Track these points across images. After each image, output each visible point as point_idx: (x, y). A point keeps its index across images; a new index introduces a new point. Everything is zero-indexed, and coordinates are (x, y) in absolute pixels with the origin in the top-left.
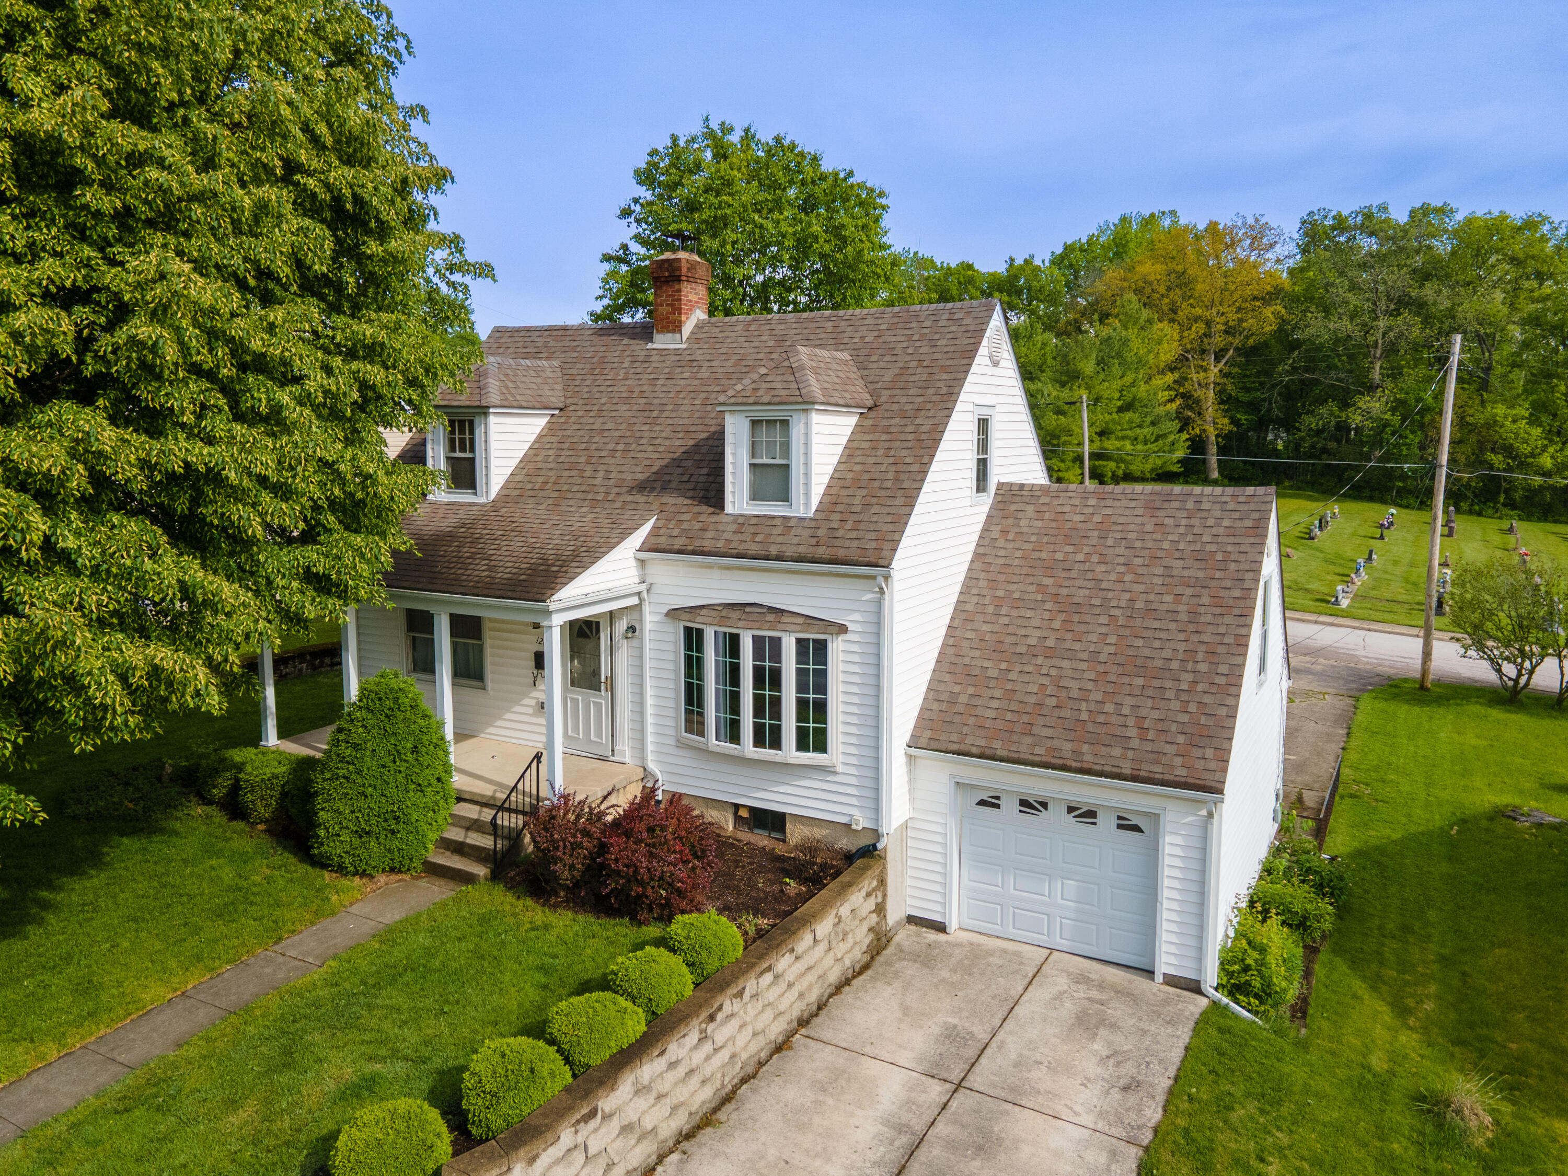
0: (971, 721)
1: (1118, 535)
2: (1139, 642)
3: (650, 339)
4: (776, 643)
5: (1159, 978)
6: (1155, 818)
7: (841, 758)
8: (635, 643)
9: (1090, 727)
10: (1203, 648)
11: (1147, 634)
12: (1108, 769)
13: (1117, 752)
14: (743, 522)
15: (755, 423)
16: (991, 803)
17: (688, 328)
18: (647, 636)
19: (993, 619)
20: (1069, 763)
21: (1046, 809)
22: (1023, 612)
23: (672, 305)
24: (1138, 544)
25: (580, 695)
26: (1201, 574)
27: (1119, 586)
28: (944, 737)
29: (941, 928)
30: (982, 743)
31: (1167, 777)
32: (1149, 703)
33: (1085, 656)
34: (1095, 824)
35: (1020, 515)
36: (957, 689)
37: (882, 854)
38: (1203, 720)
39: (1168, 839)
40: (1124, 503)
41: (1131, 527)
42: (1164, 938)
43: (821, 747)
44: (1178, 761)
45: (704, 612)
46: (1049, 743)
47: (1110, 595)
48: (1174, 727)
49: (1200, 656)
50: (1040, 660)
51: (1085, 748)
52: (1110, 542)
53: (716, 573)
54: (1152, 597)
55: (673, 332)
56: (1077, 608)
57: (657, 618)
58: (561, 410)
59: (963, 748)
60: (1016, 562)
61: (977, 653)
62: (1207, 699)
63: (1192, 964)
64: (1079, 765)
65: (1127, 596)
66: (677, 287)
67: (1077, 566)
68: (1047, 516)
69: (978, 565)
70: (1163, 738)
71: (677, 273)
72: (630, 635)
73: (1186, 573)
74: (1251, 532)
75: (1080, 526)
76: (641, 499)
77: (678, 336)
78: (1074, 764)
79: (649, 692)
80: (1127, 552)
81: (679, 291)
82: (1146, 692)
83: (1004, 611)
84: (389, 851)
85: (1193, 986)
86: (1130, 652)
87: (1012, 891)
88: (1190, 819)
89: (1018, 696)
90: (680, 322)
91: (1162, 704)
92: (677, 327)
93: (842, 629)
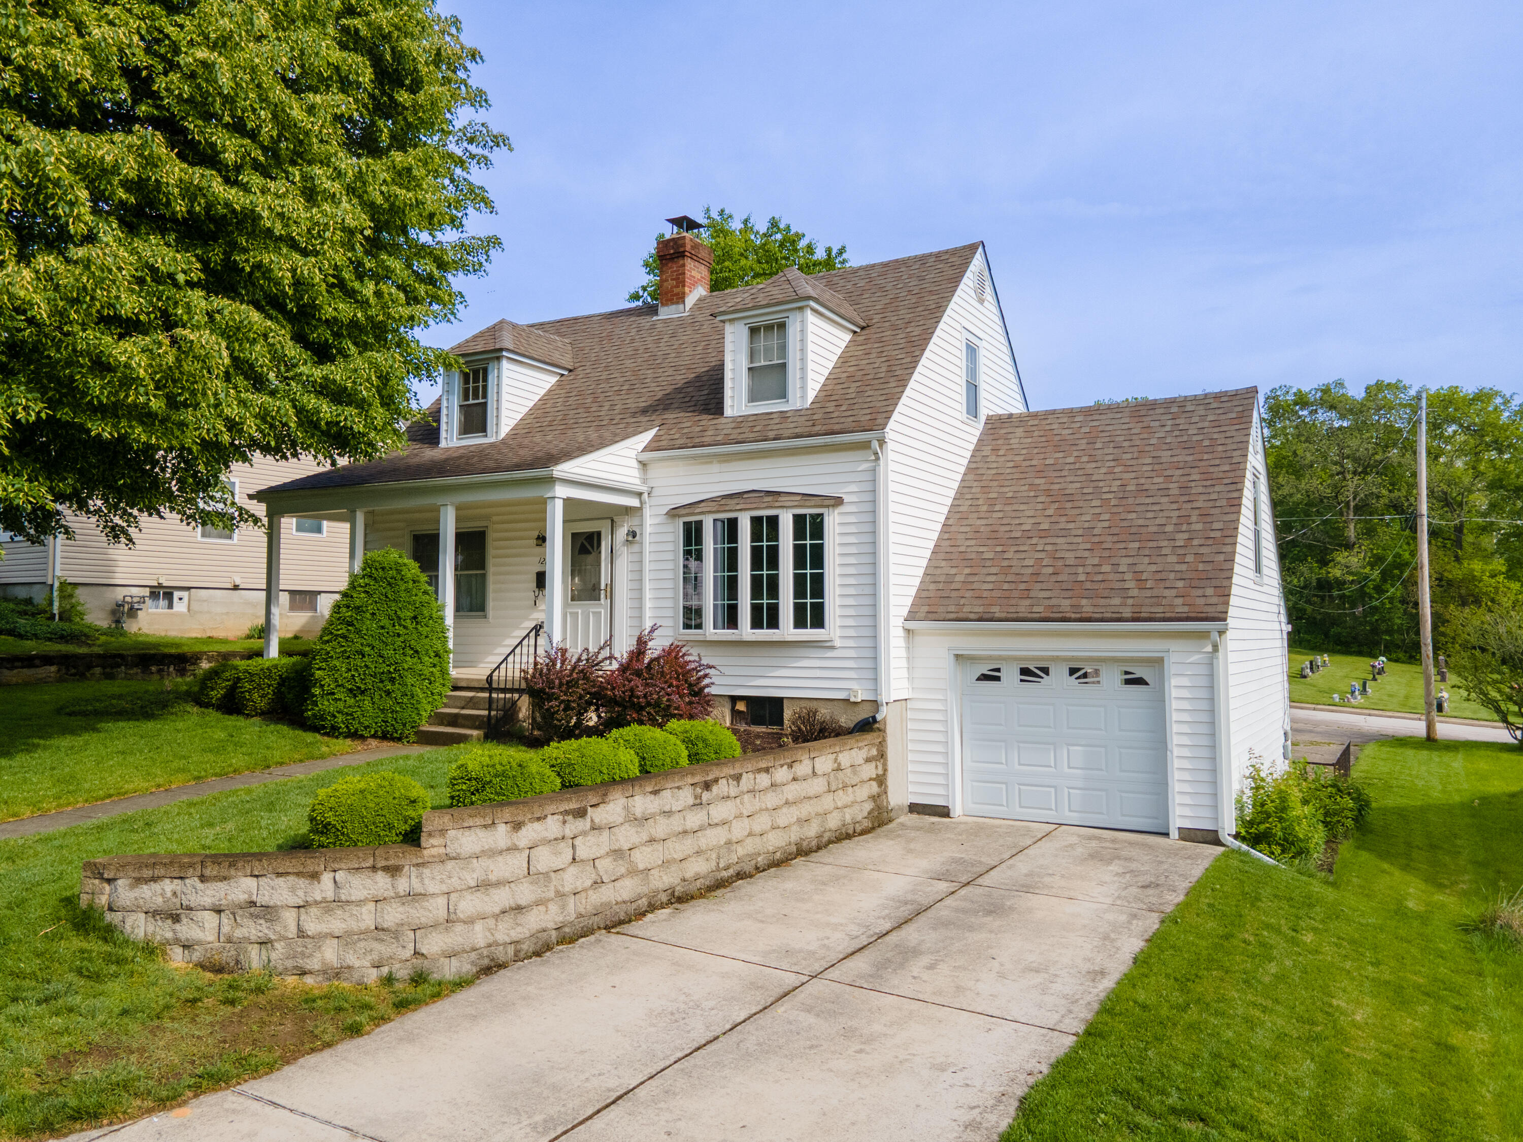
0: (969, 594)
1: (1107, 439)
2: (1134, 516)
3: (656, 314)
4: (773, 522)
5: (1175, 834)
6: (1158, 663)
7: (838, 632)
8: (635, 548)
9: (1088, 585)
10: (1197, 512)
11: (1138, 509)
12: (1109, 615)
13: (1117, 601)
14: (740, 421)
15: (754, 331)
16: (991, 677)
17: (691, 300)
18: (647, 539)
19: (988, 515)
20: (1068, 615)
21: (1047, 674)
22: (1015, 507)
23: (677, 279)
24: (1126, 444)
25: (580, 608)
26: (1190, 458)
27: (1111, 477)
28: (941, 609)
29: (943, 812)
30: (981, 609)
31: (1168, 615)
32: (1146, 560)
33: (1080, 532)
34: (1099, 682)
35: (1010, 436)
36: (953, 571)
37: (882, 727)
38: (1201, 567)
39: (1174, 682)
40: (1111, 416)
41: (1119, 433)
42: (1177, 789)
43: (818, 621)
44: (1179, 601)
45: (703, 504)
46: (1047, 602)
47: (1101, 484)
48: (1172, 576)
49: (1194, 519)
50: (1034, 541)
51: (1084, 602)
52: (1098, 445)
53: (715, 467)
54: (1142, 481)
55: (677, 303)
56: (1070, 498)
57: (657, 520)
58: (570, 371)
59: (961, 615)
60: (1008, 471)
61: (972, 542)
62: (1203, 550)
63: (1207, 813)
64: (1078, 616)
65: (1119, 483)
66: (681, 262)
67: (1067, 467)
68: (1036, 434)
69: (971, 477)
70: (1162, 585)
71: (682, 249)
72: (630, 538)
73: (1175, 459)
74: (1236, 421)
75: (1068, 437)
76: (644, 419)
77: (681, 306)
78: (1073, 616)
79: (648, 595)
80: (1116, 451)
81: (684, 265)
82: (1142, 552)
83: (997, 508)
84: (382, 711)
85: (1210, 837)
86: (1125, 524)
87: (1017, 767)
88: (1195, 658)
90: (684, 293)
91: (1159, 560)
92: (680, 298)
93: (838, 501)
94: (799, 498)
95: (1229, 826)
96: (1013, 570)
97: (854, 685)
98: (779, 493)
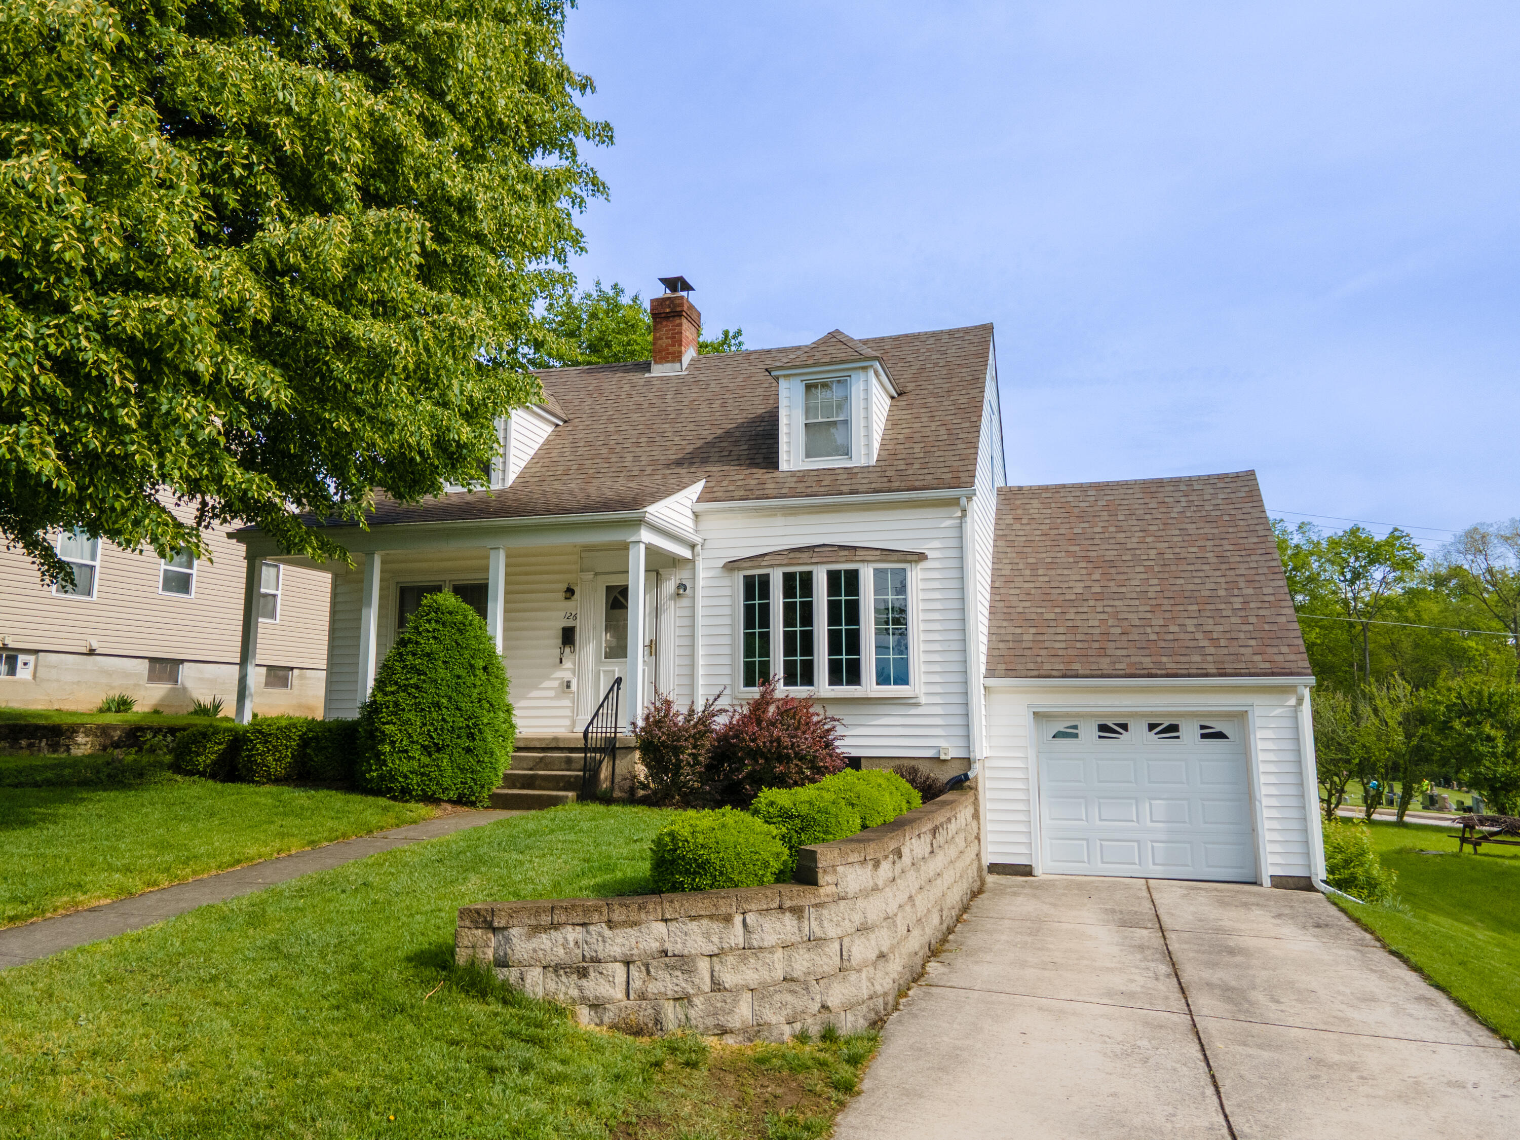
0: (1043, 652)
1: (1127, 512)
2: (1182, 581)
3: (649, 371)
4: (852, 576)
5: (1267, 882)
6: (1240, 717)
7: (924, 689)
8: (685, 602)
9: (1162, 644)
10: (1242, 579)
11: (1184, 575)
12: (1194, 671)
13: (1197, 658)
14: (801, 476)
16: (1069, 734)
17: (686, 359)
18: (700, 593)
19: (1032, 579)
20: (1154, 671)
21: (1126, 730)
22: (1059, 572)
23: (673, 338)
24: (1148, 517)
25: (616, 666)
26: (1216, 531)
27: (1145, 546)
28: (1020, 667)
29: (1026, 871)
30: (1062, 667)
31: (1252, 671)
32: (1211, 621)
33: (1134, 595)
34: (1178, 737)
35: (1027, 507)
36: (1018, 631)
37: (973, 785)
38: (1267, 627)
39: (1260, 734)
41: (1137, 506)
42: (1267, 838)
43: (903, 679)
44: (1258, 658)
45: (767, 558)
46: (1127, 660)
47: (1138, 552)
48: (1242, 635)
49: (1242, 584)
50: (1091, 603)
51: (1164, 659)
52: (1121, 517)
53: (779, 521)
54: (1178, 550)
55: (673, 362)
56: (1112, 564)
57: (711, 574)
58: (565, 422)
59: (1042, 672)
60: (1037, 538)
61: (1028, 604)
62: (1262, 612)
63: (1300, 860)
64: (1164, 672)
65: (1155, 551)
66: (678, 321)
67: (1097, 536)
68: (1053, 505)
69: (1002, 543)
70: (1235, 643)
71: (679, 309)
72: (681, 592)
73: (1202, 531)
74: (1247, 500)
75: (1087, 509)
76: (683, 471)
77: (678, 365)
78: (1159, 672)
79: (701, 651)
80: (1140, 523)
81: (680, 325)
82: (1203, 614)
83: (1040, 572)
85: (1303, 883)
86: (1176, 588)
87: (1098, 822)
88: (1278, 711)
89: (1080, 630)
90: (681, 352)
91: (1222, 621)
92: (677, 357)
93: (921, 557)
94: (878, 553)
95: (1320, 872)
97: (942, 743)
98: (855, 548)
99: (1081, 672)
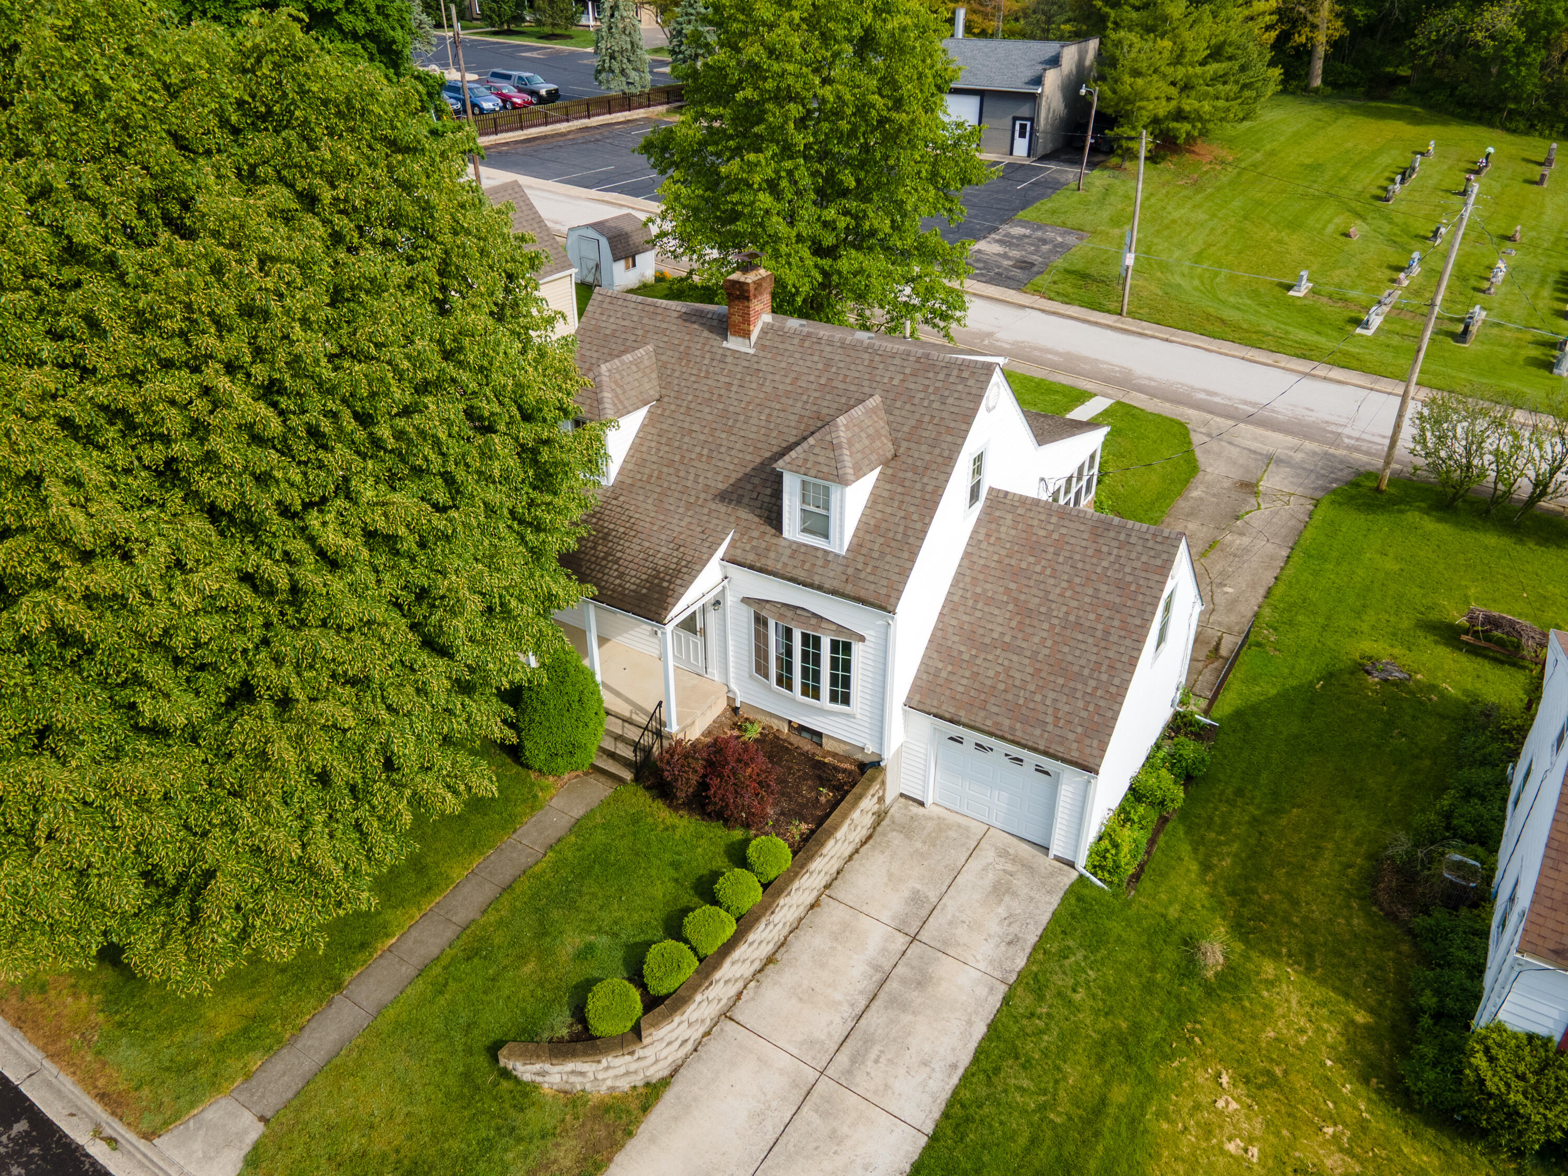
0: (948, 692)
1: (1068, 554)
2: (1067, 650)
4: (817, 641)
5: (1052, 855)
7: (859, 710)
9: (1024, 710)
10: (1107, 662)
11: (1073, 643)
12: (1031, 744)
13: (1038, 732)
16: (957, 741)
17: (753, 338)
18: (729, 610)
19: (971, 611)
20: (1006, 735)
22: (992, 610)
24: (1080, 565)
26: (1118, 600)
27: (1060, 600)
28: (928, 701)
29: (922, 804)
30: (952, 710)
31: (1067, 757)
32: (1064, 699)
33: (1028, 653)
34: (1021, 765)
35: (1001, 521)
36: (940, 665)
37: (883, 768)
38: (1096, 718)
39: (1065, 782)
40: (1077, 525)
41: (1078, 549)
43: (846, 700)
44: (1075, 745)
45: (768, 605)
46: (997, 718)
47: (1054, 606)
48: (1077, 720)
49: (1104, 668)
50: (998, 652)
51: (1018, 725)
52: (1061, 559)
54: (1081, 613)
55: (743, 337)
56: (1030, 613)
57: (735, 600)
58: (658, 400)
59: (940, 712)
60: (993, 564)
61: (957, 639)
62: (1102, 703)
63: (1071, 853)
64: (1011, 737)
65: (1064, 609)
67: (1035, 577)
68: (1020, 526)
69: (966, 563)
70: (1068, 727)
73: (1108, 597)
74: (1159, 570)
75: (1043, 540)
77: (747, 341)
78: (1008, 736)
80: (1071, 570)
81: (748, 304)
83: (980, 606)
85: (1070, 863)
86: (1059, 656)
87: (967, 790)
88: (1078, 778)
91: (1072, 701)
92: (746, 334)
93: (862, 639)
94: (834, 626)
95: (1081, 861)
96: (980, 678)
98: (821, 618)
99: (963, 720)
